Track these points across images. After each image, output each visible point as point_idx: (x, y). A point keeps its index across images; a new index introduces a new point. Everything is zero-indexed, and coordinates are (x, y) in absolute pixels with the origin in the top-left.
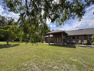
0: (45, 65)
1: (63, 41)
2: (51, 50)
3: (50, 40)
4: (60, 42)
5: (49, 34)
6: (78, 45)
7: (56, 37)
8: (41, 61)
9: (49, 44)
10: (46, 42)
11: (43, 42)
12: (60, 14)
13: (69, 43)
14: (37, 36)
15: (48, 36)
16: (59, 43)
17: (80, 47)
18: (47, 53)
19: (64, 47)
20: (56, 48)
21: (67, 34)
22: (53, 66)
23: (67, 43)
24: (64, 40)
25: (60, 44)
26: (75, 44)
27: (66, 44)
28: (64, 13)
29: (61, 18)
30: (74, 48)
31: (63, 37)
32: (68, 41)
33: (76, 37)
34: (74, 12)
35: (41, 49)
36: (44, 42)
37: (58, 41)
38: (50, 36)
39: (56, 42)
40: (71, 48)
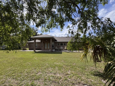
0: (27, 75)
1: (51, 47)
2: (36, 58)
3: (36, 46)
4: (49, 49)
5: (35, 39)
6: (64, 51)
7: (44, 43)
8: (21, 73)
9: (35, 51)
10: (29, 50)
11: (25, 50)
12: (46, 20)
13: (57, 50)
14: (15, 40)
15: (33, 41)
16: (47, 49)
17: (65, 53)
18: (30, 62)
19: (52, 54)
20: (43, 56)
21: (56, 40)
22: (37, 74)
23: (56, 50)
24: (53, 46)
25: (48, 51)
26: (62, 50)
27: (54, 50)
28: (50, 20)
29: (47, 25)
30: (60, 54)
31: (52, 43)
32: (56, 48)
33: (63, 44)
34: (58, 22)
35: (22, 59)
36: (28, 49)
37: (46, 48)
38: (36, 42)
39: (44, 49)
40: (58, 54)
